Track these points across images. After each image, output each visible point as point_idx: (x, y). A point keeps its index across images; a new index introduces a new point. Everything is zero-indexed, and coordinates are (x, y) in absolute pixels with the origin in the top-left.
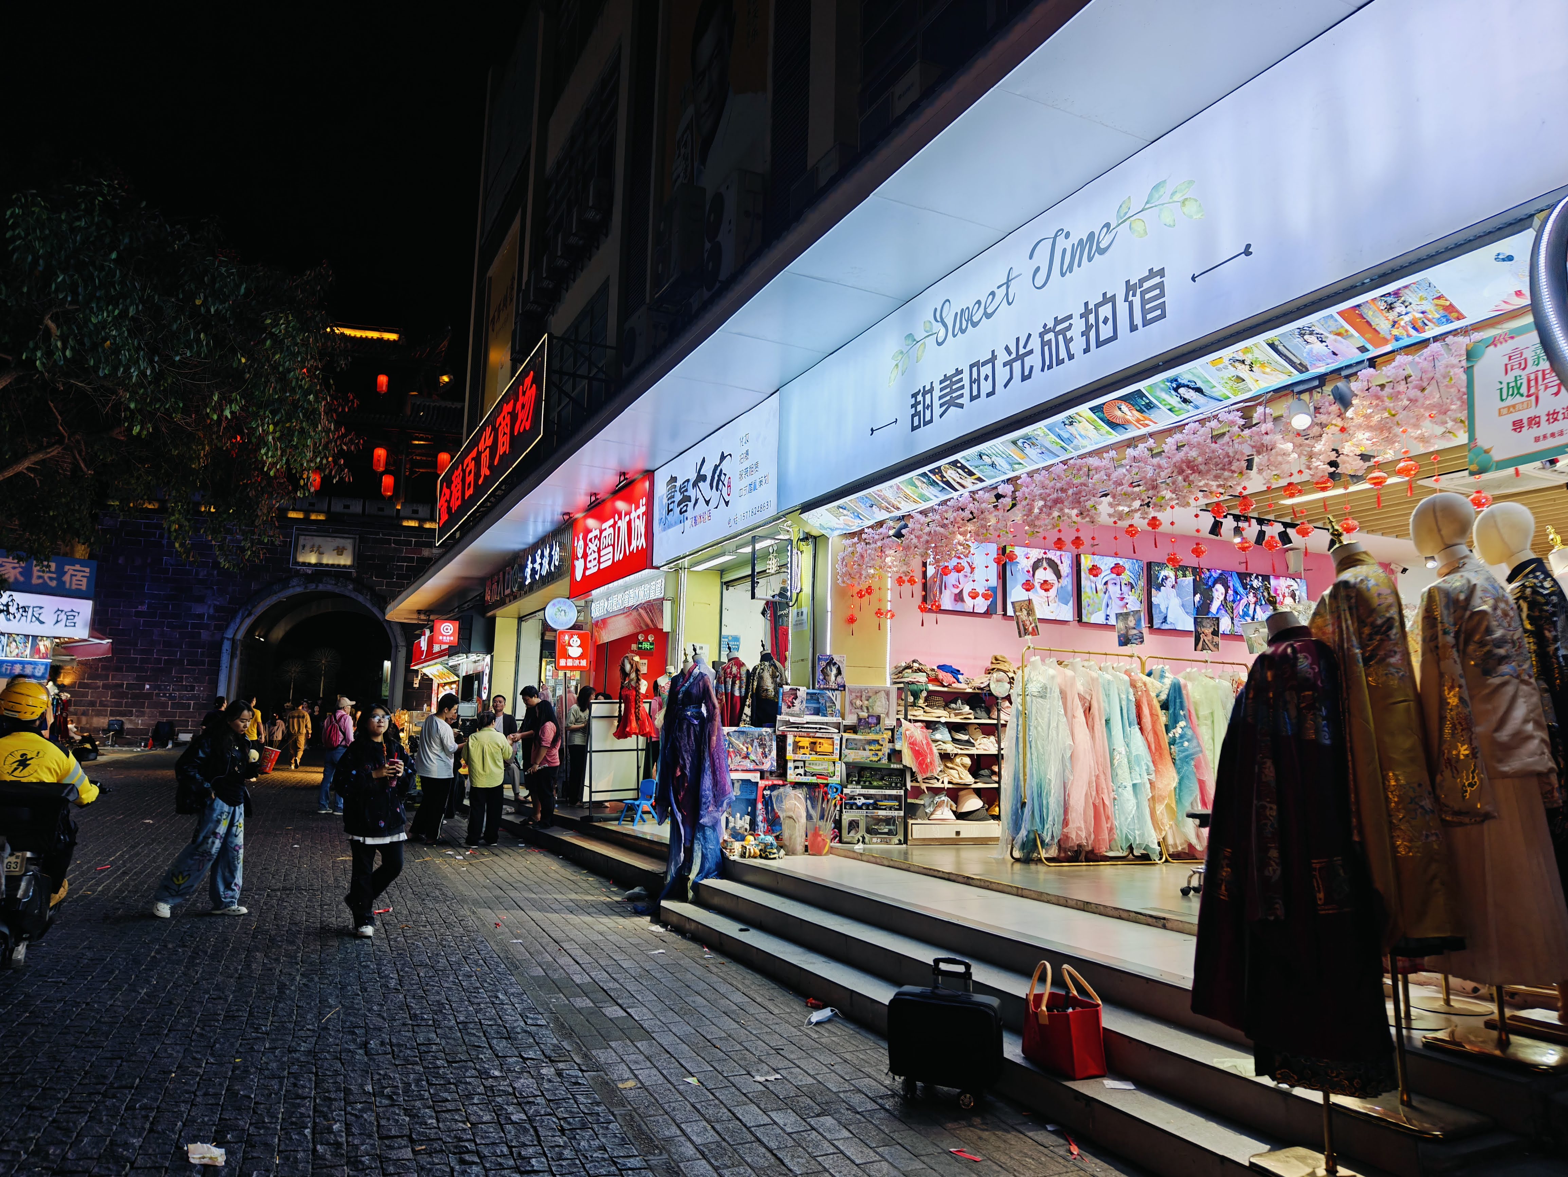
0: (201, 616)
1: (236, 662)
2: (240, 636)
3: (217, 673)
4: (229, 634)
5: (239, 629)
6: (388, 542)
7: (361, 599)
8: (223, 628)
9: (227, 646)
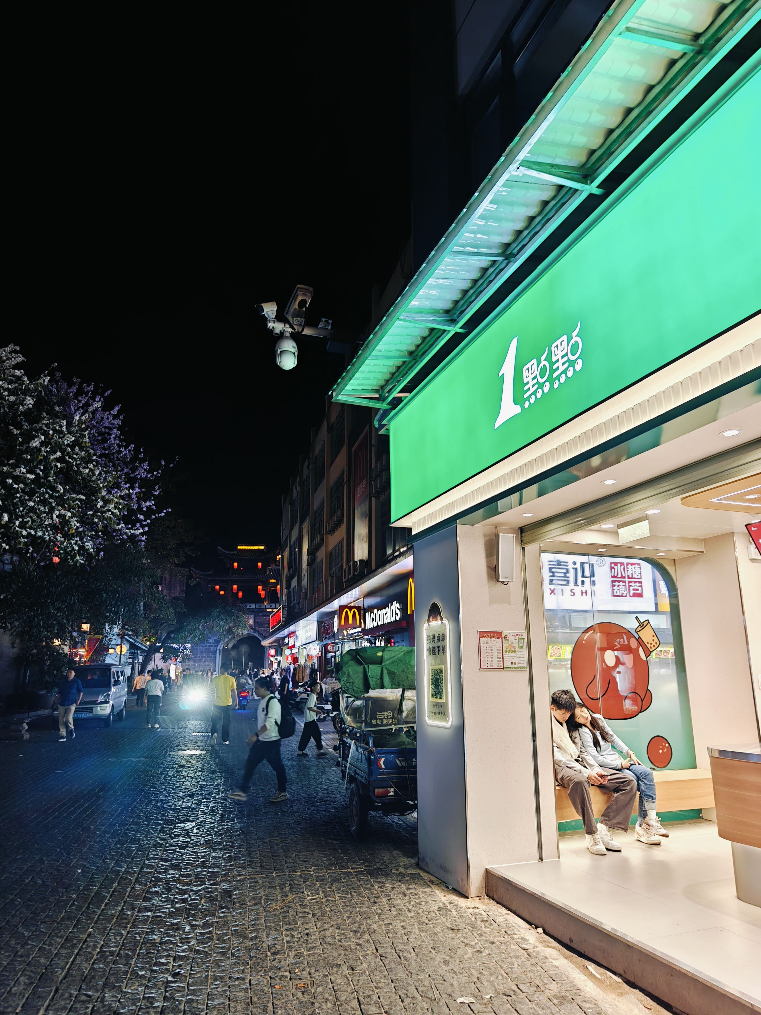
0: (210, 643)
1: (221, 656)
2: (221, 648)
3: (215, 660)
4: (218, 648)
5: (221, 646)
6: (263, 616)
7: (255, 635)
8: (216, 646)
9: (218, 651)
